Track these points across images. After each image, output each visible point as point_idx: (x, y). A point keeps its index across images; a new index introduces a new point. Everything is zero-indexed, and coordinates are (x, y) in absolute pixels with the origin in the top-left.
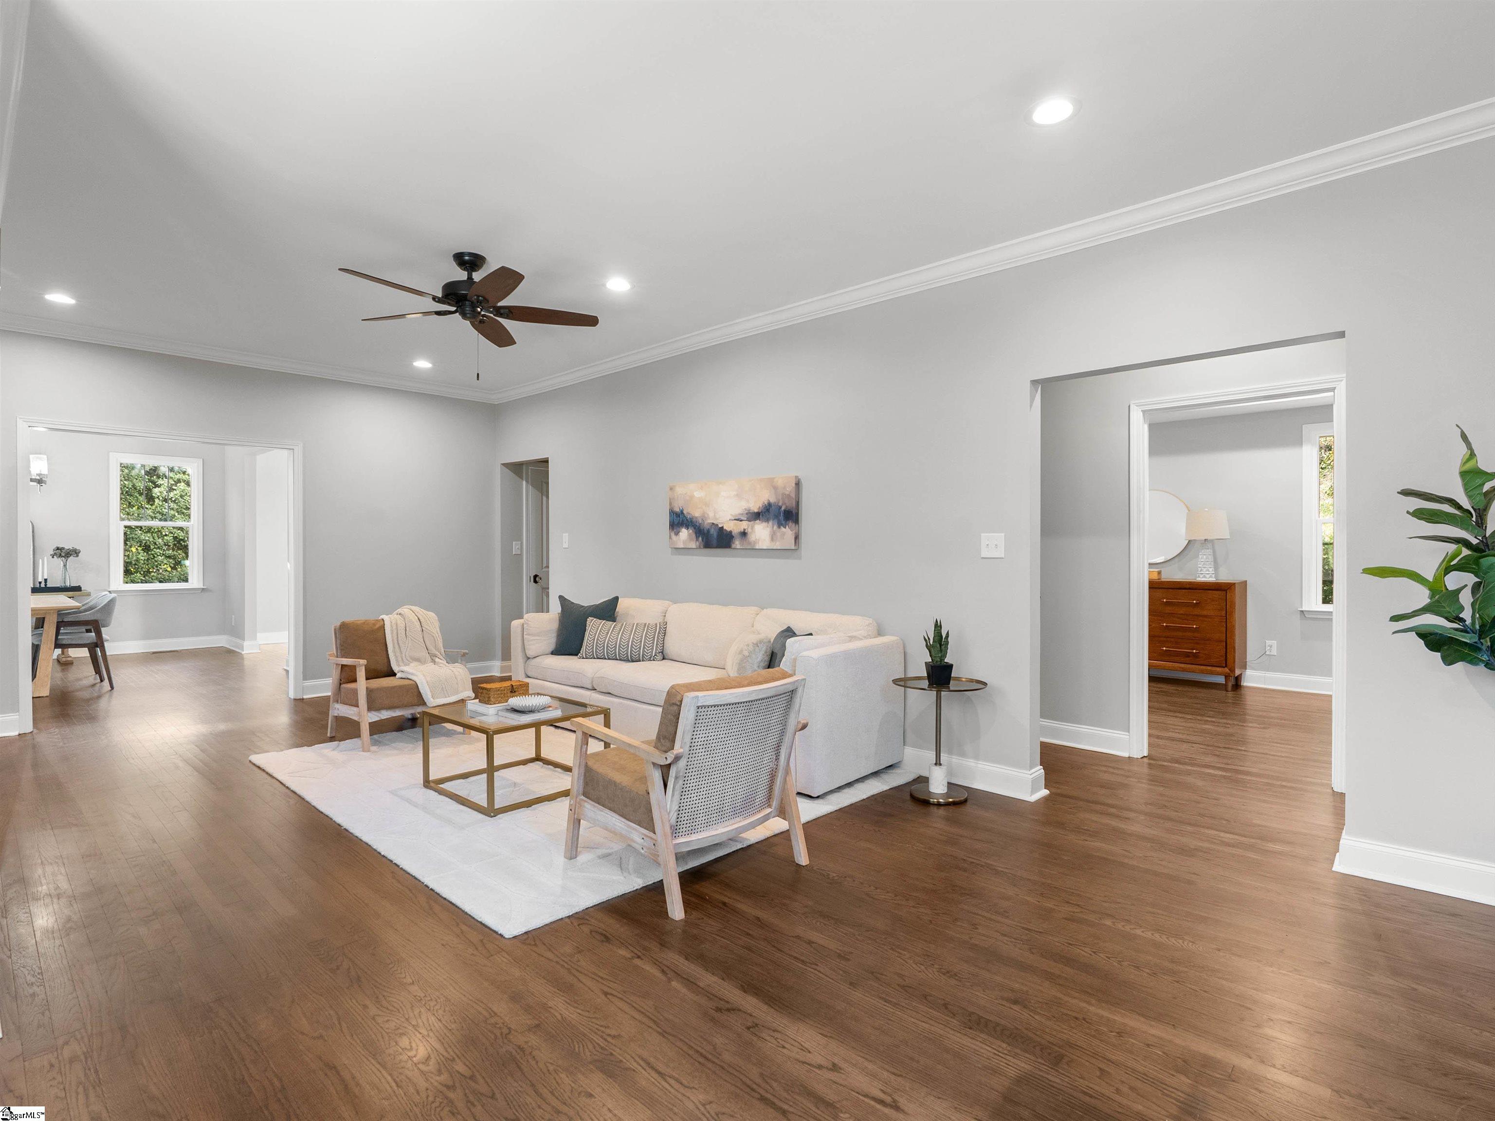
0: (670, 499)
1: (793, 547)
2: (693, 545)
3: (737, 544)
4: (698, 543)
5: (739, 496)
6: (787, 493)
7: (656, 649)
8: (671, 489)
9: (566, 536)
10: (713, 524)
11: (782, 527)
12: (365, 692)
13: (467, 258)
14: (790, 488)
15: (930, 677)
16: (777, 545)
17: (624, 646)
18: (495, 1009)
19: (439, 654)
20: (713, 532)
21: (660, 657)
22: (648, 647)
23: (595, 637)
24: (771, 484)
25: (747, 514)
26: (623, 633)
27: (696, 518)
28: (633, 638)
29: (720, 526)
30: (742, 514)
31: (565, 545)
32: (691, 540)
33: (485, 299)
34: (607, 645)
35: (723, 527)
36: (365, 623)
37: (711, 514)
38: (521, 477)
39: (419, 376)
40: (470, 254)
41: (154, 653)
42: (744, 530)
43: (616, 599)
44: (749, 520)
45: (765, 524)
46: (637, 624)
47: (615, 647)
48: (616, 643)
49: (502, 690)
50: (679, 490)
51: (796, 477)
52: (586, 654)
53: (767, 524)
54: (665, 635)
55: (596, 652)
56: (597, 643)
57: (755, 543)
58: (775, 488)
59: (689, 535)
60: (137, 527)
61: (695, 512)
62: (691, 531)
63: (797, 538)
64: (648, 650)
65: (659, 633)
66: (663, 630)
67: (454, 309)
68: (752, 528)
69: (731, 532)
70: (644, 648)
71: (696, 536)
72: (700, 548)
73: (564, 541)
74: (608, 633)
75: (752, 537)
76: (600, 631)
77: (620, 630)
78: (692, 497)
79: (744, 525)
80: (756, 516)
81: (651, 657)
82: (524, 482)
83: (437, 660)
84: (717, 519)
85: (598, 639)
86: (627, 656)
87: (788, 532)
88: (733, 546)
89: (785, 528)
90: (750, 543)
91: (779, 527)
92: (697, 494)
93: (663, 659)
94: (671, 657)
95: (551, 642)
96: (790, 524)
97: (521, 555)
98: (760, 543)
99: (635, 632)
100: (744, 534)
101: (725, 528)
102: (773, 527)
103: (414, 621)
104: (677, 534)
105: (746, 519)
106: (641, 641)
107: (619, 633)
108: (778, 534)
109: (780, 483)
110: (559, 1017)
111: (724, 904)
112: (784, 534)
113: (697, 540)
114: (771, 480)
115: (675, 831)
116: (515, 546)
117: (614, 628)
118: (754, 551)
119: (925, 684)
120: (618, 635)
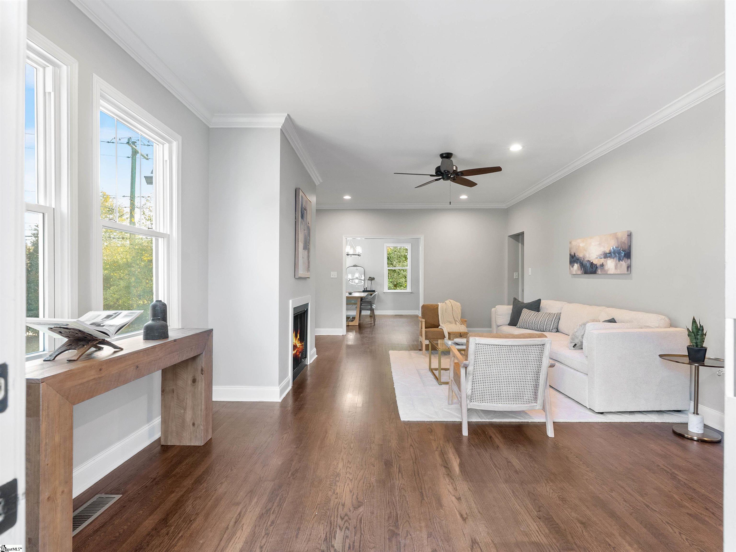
0: (570, 248)
1: (626, 273)
2: (579, 272)
3: (599, 271)
4: (582, 271)
5: (600, 244)
6: (623, 241)
7: (553, 326)
8: (570, 243)
9: (530, 269)
10: (588, 260)
11: (621, 261)
12: (424, 332)
13: (444, 155)
14: (625, 238)
15: (689, 356)
16: (618, 272)
17: (536, 323)
18: (376, 436)
19: (458, 320)
20: (588, 265)
21: (555, 330)
22: (549, 325)
23: (524, 318)
24: (615, 236)
25: (604, 254)
26: (537, 317)
27: (581, 257)
28: (541, 320)
29: (591, 262)
30: (602, 255)
31: (530, 274)
32: (578, 269)
33: (448, 171)
34: (529, 322)
35: (592, 262)
36: (432, 305)
37: (587, 256)
38: (519, 242)
39: (464, 201)
40: (445, 153)
41: (396, 315)
42: (603, 263)
43: (540, 300)
44: (605, 258)
45: (612, 260)
46: (545, 313)
47: (532, 323)
48: (533, 322)
49: (456, 335)
50: (574, 243)
51: (628, 231)
52: (519, 326)
53: (613, 259)
54: (559, 320)
55: (524, 325)
56: (524, 321)
57: (607, 270)
58: (617, 239)
59: (578, 267)
60: (402, 269)
61: (580, 255)
62: (579, 265)
63: (629, 267)
64: (548, 326)
65: (556, 318)
66: (558, 317)
67: (441, 177)
68: (606, 262)
69: (596, 265)
70: (546, 325)
71: (581, 267)
72: (582, 274)
73: (529, 272)
74: (530, 316)
75: (606, 268)
76: (527, 315)
77: (536, 315)
78: (579, 246)
79: (602, 261)
80: (606, 256)
81: (550, 330)
82: (520, 244)
83: (457, 323)
84: (590, 258)
85: (525, 319)
86: (538, 328)
87: (624, 264)
88: (597, 272)
89: (622, 261)
90: (605, 271)
91: (619, 261)
92: (581, 245)
93: (557, 332)
94: (562, 331)
95: (508, 319)
96: (625, 259)
97: (518, 279)
98: (610, 270)
99: (543, 317)
100: (602, 265)
101: (593, 263)
102: (616, 261)
103: (449, 306)
104: (573, 267)
105: (603, 257)
106: (545, 322)
107: (535, 317)
108: (619, 265)
109: (619, 235)
110: (390, 445)
111: (491, 437)
112: (621, 265)
113: (581, 270)
114: (615, 234)
115: (471, 398)
116: (515, 274)
117: (534, 314)
118: (606, 274)
119: (687, 360)
120: (534, 318)
